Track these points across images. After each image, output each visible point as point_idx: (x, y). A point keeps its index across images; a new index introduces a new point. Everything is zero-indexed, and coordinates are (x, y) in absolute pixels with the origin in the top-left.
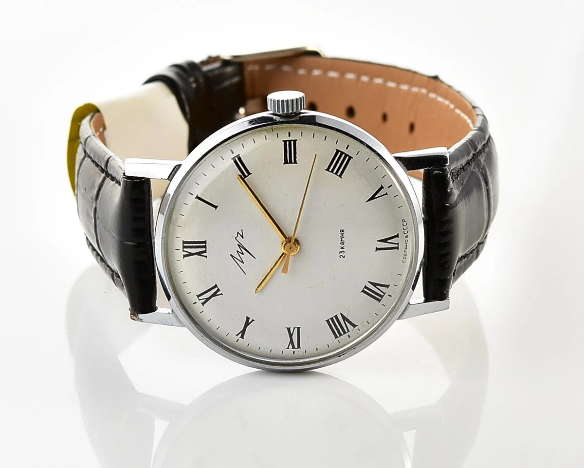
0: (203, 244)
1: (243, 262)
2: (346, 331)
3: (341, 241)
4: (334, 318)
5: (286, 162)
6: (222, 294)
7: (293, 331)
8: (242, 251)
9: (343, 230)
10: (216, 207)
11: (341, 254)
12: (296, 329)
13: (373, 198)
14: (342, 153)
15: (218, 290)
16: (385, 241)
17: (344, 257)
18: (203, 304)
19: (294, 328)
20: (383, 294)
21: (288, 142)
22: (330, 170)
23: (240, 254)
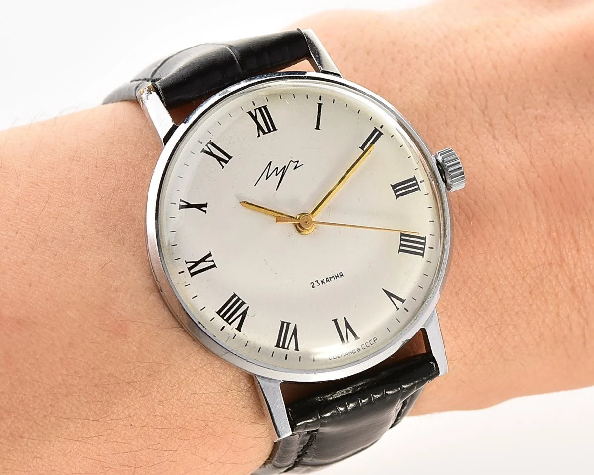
0: (271, 127)
1: (267, 178)
2: (229, 321)
3: (330, 278)
4: (240, 301)
5: (394, 187)
6: (223, 167)
7: (209, 261)
8: (279, 173)
9: (342, 275)
10: (318, 128)
11: (316, 283)
12: (212, 263)
13: (390, 295)
14: (424, 244)
15: (226, 162)
16: (347, 325)
17: (313, 287)
18: (204, 151)
19: (213, 261)
20: (286, 347)
21: (414, 182)
22: (403, 237)
23: (275, 172)
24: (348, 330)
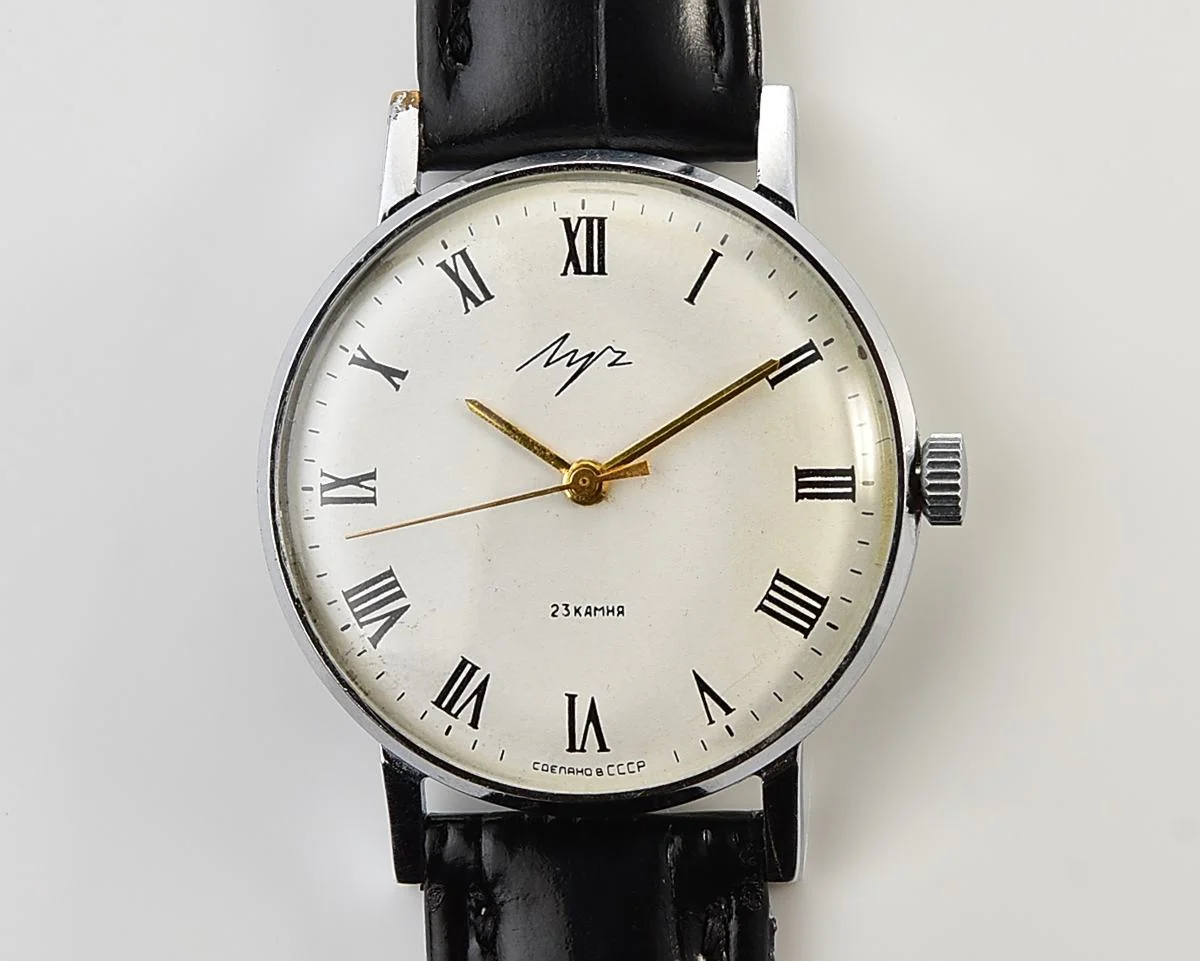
0: (596, 265)
1: (548, 364)
2: (362, 620)
3: (596, 609)
4: (397, 589)
5: (800, 473)
6: (468, 311)
7: (367, 488)
8: (576, 362)
9: (622, 612)
10: (691, 299)
11: (562, 608)
12: (371, 494)
13: (703, 687)
14: (818, 612)
15: (478, 303)
16: (593, 716)
17: (553, 615)
18: (443, 265)
19: (374, 490)
20: (454, 711)
21: (849, 479)
22: (777, 583)
23: (568, 358)
24: (591, 725)
